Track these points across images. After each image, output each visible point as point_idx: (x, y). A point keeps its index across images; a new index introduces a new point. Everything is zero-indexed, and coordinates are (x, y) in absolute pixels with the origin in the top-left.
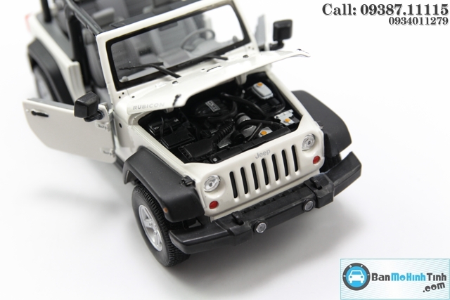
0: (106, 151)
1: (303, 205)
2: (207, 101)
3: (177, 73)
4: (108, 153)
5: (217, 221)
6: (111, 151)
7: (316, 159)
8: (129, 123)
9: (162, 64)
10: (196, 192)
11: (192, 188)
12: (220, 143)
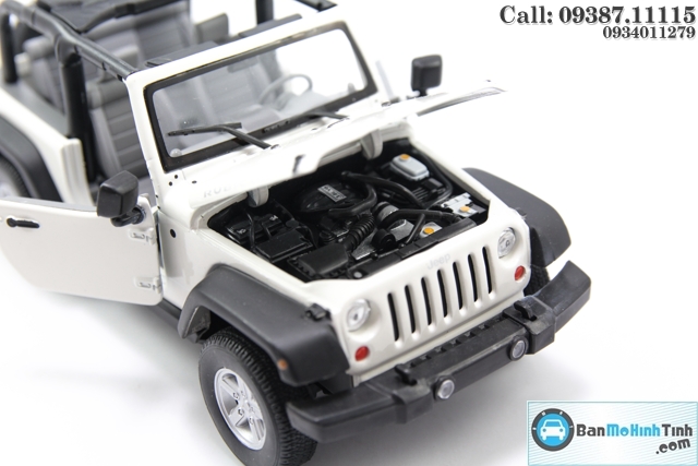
0: (145, 283)
1: (509, 348)
2: (320, 186)
3: (267, 141)
4: (149, 286)
5: (368, 382)
6: (155, 283)
7: (520, 272)
8: (193, 226)
9: (239, 126)
10: (332, 329)
11: (326, 322)
12: (356, 252)
